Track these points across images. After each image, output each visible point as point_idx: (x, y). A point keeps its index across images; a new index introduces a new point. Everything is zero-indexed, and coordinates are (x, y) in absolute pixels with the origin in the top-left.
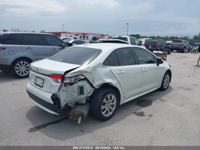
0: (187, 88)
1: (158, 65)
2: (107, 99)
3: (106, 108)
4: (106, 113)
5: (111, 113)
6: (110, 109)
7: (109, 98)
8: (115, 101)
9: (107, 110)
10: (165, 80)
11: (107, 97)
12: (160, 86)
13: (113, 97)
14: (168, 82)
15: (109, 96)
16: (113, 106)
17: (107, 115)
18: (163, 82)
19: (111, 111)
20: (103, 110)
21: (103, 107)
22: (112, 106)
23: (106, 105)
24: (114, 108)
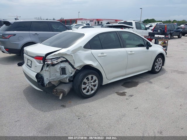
0: (182, 72)
1: (148, 48)
2: (88, 79)
3: (87, 87)
4: (88, 92)
5: (93, 92)
6: (91, 88)
7: (90, 78)
8: (97, 82)
9: (88, 89)
10: (156, 64)
11: (88, 77)
12: (150, 69)
13: (95, 78)
14: (161, 65)
15: (90, 77)
16: (95, 86)
17: (88, 94)
18: (154, 65)
19: (92, 90)
20: (84, 89)
21: (83, 86)
22: (93, 85)
23: (87, 84)
24: (96, 87)
